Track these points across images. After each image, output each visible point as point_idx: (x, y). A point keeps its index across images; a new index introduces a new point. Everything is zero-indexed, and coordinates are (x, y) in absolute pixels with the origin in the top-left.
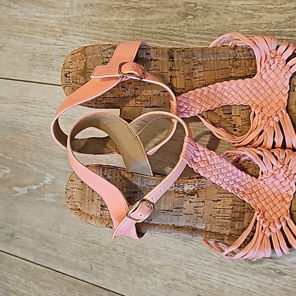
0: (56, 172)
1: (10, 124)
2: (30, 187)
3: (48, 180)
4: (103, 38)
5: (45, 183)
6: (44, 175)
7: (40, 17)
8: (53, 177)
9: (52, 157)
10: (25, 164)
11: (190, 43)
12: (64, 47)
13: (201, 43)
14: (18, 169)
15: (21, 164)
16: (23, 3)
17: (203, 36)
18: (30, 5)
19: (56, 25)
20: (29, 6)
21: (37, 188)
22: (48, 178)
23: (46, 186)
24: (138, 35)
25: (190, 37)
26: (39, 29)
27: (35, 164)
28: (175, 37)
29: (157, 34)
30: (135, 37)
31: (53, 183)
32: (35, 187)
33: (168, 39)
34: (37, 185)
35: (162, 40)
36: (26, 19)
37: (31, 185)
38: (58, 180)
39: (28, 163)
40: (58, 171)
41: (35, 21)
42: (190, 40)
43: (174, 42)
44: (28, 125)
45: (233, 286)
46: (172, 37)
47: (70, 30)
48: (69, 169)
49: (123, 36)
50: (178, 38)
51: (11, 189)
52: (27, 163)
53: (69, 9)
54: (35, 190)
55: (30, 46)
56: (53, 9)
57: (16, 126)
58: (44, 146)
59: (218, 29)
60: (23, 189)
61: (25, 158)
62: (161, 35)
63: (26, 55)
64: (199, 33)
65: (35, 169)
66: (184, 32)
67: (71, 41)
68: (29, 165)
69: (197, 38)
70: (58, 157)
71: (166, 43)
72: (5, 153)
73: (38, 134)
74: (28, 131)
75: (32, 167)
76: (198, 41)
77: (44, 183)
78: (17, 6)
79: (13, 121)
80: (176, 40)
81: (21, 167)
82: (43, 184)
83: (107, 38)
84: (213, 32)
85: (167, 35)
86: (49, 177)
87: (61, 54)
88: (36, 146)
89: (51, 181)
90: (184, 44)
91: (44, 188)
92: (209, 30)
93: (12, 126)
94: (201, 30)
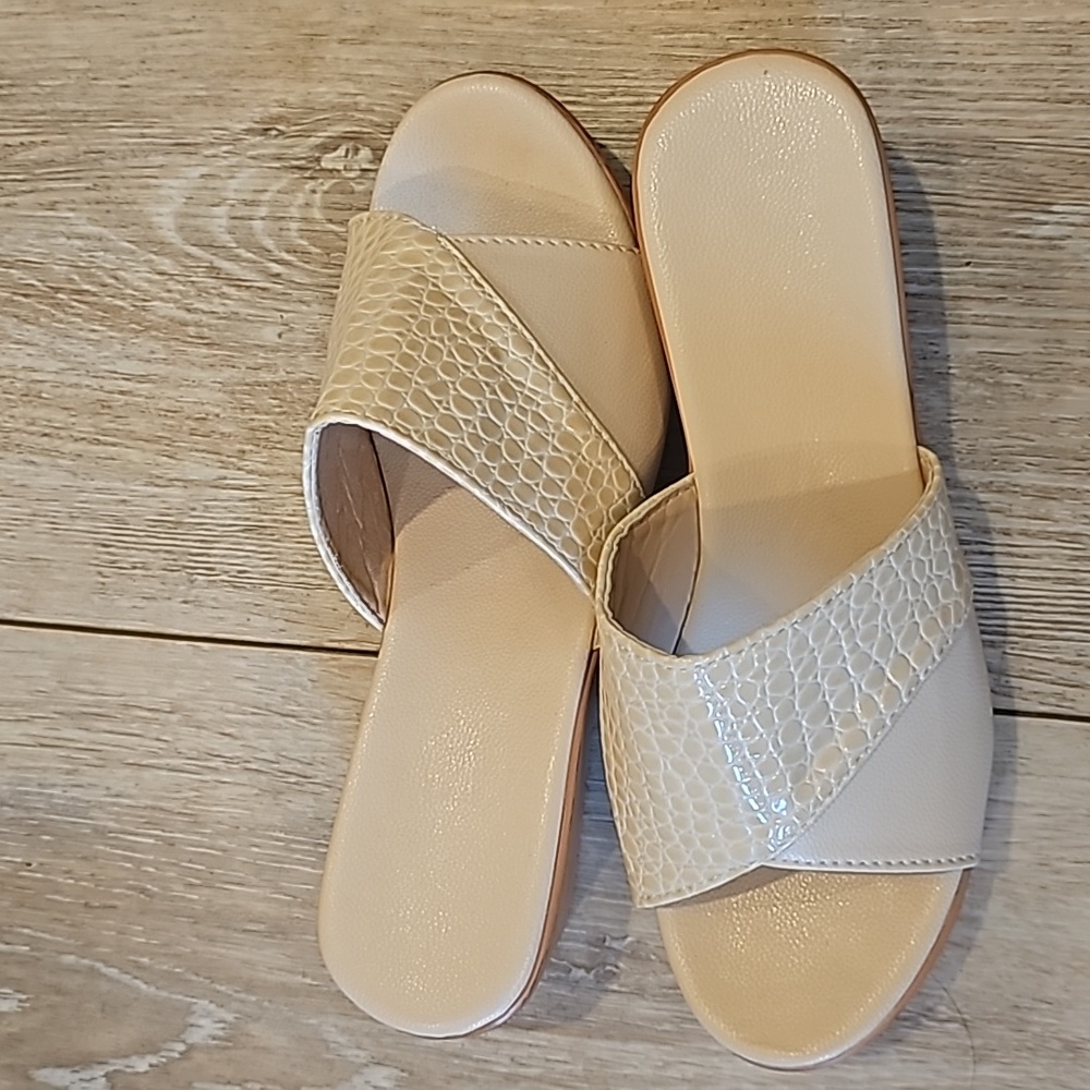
0: (242, 996)
1: (12, 806)
2: (118, 1064)
3: (205, 1029)
5: (189, 1041)
6: (189, 1010)
7: (143, 379)
8: (230, 1017)
9: (221, 932)
10: (92, 969)
12: (259, 495)
14: (59, 991)
15: (72, 970)
16: (61, 321)
18: (94, 331)
19: (217, 411)
20: (92, 336)
21: (151, 1066)
22: (202, 1022)
23: (199, 1057)
26: (140, 425)
27: (139, 966)
31: (231, 1039)
32: (142, 1065)
34: (155, 1052)
36: (77, 385)
37: (126, 1056)
38: (254, 1029)
39: (107, 963)
40: (249, 987)
41: (122, 393)
44: (101, 806)
47: (282, 431)
48: (299, 978)
51: (29, 1078)
52: (99, 965)
53: (275, 350)
54: (146, 1072)
55: (99, 490)
56: (204, 351)
57: (40, 814)
58: (178, 890)
60: (86, 1075)
61: (90, 944)
63: (81, 525)
65: (144, 986)
67: (289, 469)
68: (113, 972)
70: (245, 931)
73: (152, 841)
74: (100, 832)
75: (126, 978)
77: (183, 1042)
78: (32, 332)
79: (27, 793)
81: (72, 982)
82: (181, 1047)
86: (208, 1014)
87: (247, 519)
88: (143, 891)
89: (221, 1033)
91: (186, 1064)
93: (22, 814)
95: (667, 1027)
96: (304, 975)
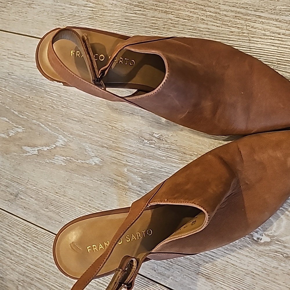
0: (70, 136)
1: (28, 83)
2: (40, 148)
3: (60, 142)
4: (135, 3)
6: (57, 137)
8: (66, 140)
9: (67, 119)
11: (224, 15)
12: (94, 9)
13: (236, 16)
14: (31, 128)
15: (35, 124)
17: (238, 10)
21: (47, 149)
22: (60, 141)
23: (58, 149)
24: (171, 3)
25: (225, 9)
27: (49, 125)
28: (209, 8)
29: (192, 4)
30: (168, 5)
31: (65, 146)
32: (45, 149)
33: (203, 9)
34: (49, 146)
35: (196, 10)
37: (43, 146)
38: (70, 144)
39: (42, 123)
40: (72, 134)
42: (225, 13)
43: (207, 12)
44: (47, 85)
45: (237, 266)
46: (206, 8)
48: (83, 133)
49: (156, 3)
50: (212, 10)
51: (22, 148)
52: (40, 124)
54: (46, 151)
55: (59, 5)
57: (34, 85)
59: (255, 4)
60: (33, 149)
61: (39, 118)
62: (196, 5)
63: (54, 14)
64: (235, 6)
65: (49, 130)
66: (220, 4)
67: (102, 3)
68: (43, 126)
69: (232, 11)
70: (73, 120)
71: (199, 13)
72: (20, 112)
73: (56, 95)
74: (46, 91)
75: (46, 128)
76: (233, 14)
77: (55, 145)
79: (32, 80)
80: (210, 12)
81: (34, 127)
82: (54, 146)
83: (139, 3)
84: (250, 7)
85: (202, 6)
86: (61, 139)
87: (90, 15)
88: (53, 107)
89: (63, 144)
90: (218, 16)
91: (55, 150)
92: (246, 4)
93: (30, 85)
94: (237, 3)
95: (164, 158)
96: (84, 133)
